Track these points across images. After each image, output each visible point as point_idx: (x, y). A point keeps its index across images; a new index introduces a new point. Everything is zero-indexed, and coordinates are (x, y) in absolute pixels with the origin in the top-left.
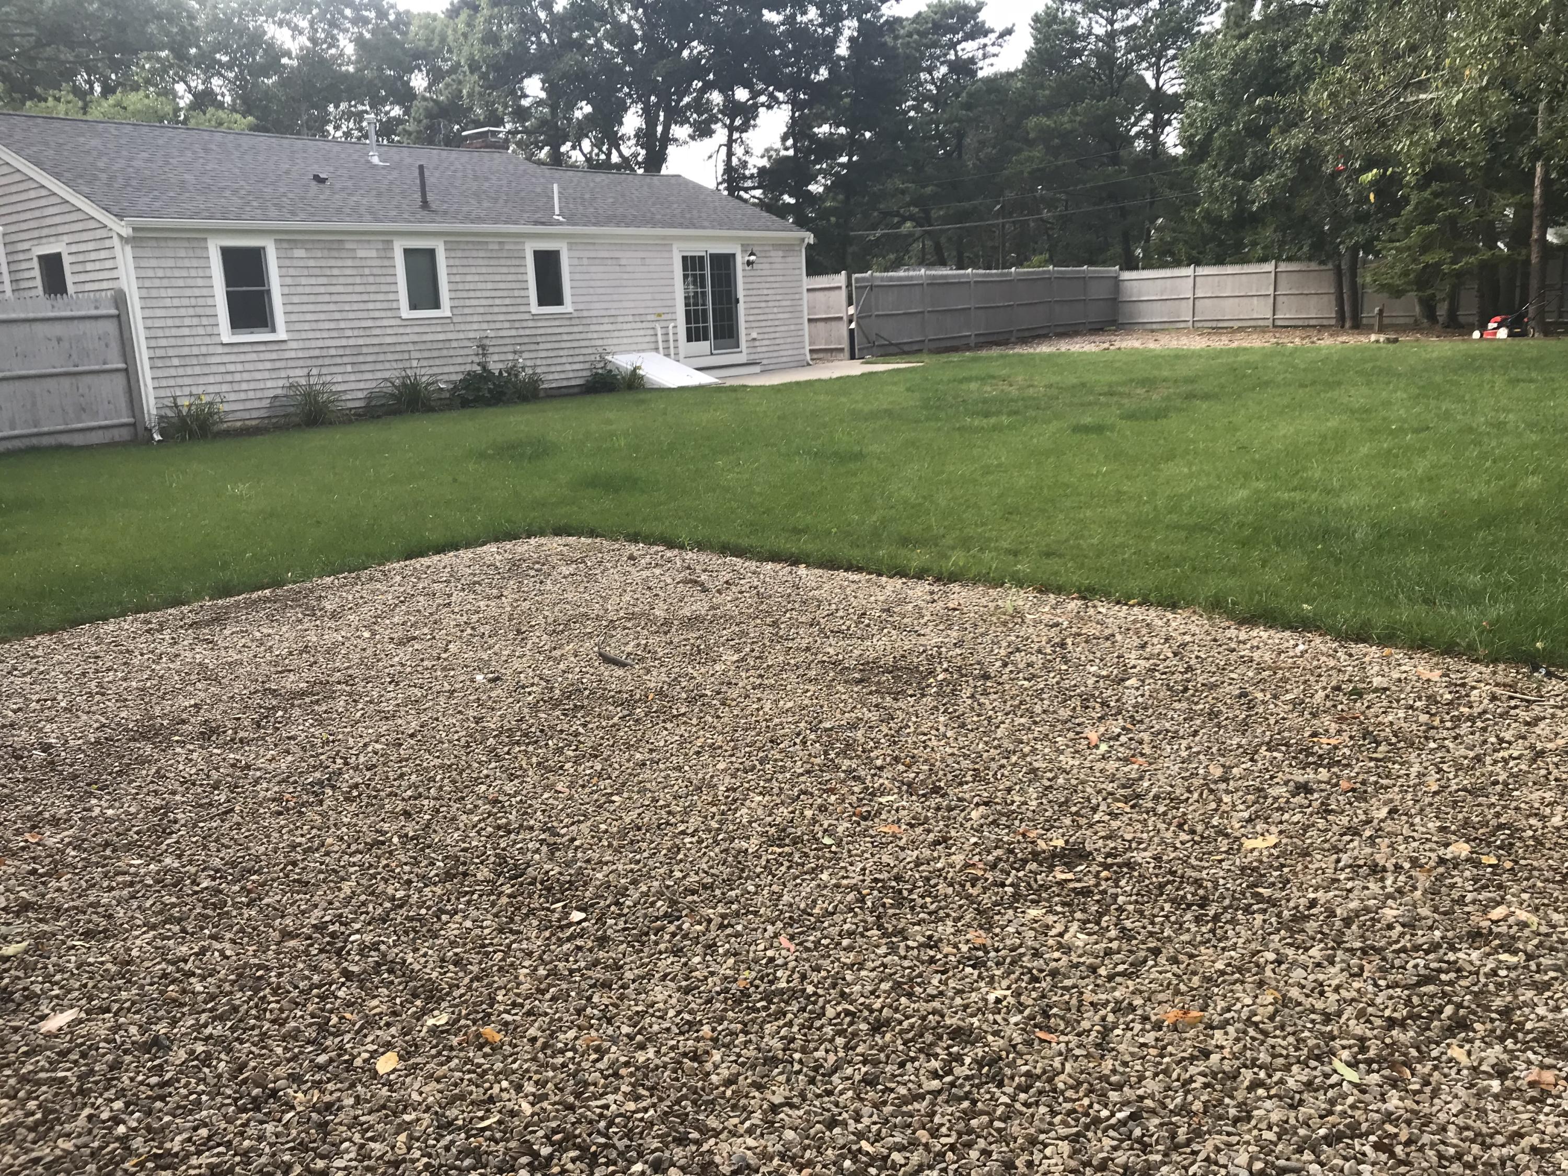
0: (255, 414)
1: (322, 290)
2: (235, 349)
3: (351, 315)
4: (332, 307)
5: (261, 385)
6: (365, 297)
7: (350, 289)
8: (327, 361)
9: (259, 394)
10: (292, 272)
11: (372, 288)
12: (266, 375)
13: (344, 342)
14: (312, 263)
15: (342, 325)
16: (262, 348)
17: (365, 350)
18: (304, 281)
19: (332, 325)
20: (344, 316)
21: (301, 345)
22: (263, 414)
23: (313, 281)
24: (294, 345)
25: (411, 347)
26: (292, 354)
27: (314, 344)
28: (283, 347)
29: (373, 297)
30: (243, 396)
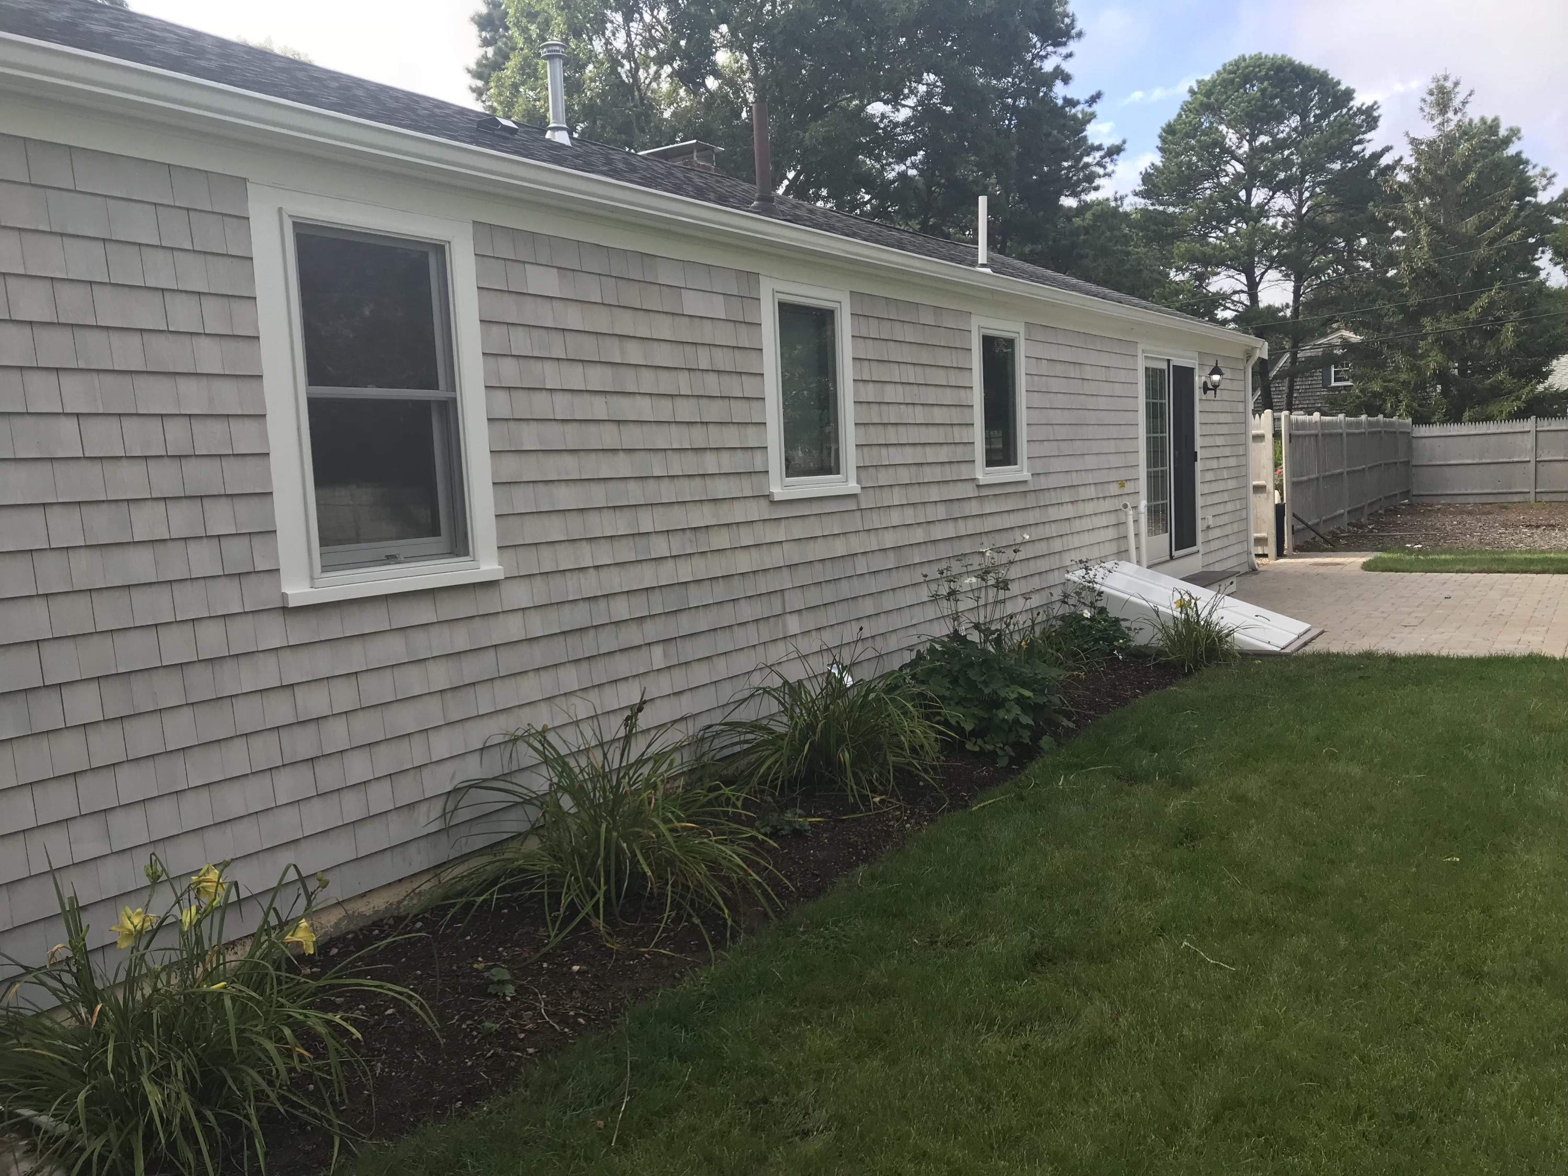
0: (391, 869)
1: (599, 408)
2: (333, 627)
3: (667, 492)
4: (622, 466)
5: (416, 754)
6: (698, 437)
7: (664, 410)
8: (607, 640)
9: (407, 792)
10: (521, 343)
11: (715, 411)
12: (433, 712)
13: (647, 577)
14: (573, 318)
15: (646, 522)
16: (424, 613)
17: (696, 597)
18: (552, 376)
19: (621, 524)
20: (653, 492)
21: (539, 592)
22: (419, 860)
23: (575, 377)
24: (518, 595)
25: (785, 581)
26: (513, 628)
27: (573, 587)
28: (488, 603)
29: (716, 437)
30: (352, 807)
